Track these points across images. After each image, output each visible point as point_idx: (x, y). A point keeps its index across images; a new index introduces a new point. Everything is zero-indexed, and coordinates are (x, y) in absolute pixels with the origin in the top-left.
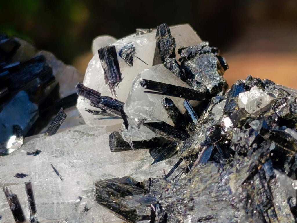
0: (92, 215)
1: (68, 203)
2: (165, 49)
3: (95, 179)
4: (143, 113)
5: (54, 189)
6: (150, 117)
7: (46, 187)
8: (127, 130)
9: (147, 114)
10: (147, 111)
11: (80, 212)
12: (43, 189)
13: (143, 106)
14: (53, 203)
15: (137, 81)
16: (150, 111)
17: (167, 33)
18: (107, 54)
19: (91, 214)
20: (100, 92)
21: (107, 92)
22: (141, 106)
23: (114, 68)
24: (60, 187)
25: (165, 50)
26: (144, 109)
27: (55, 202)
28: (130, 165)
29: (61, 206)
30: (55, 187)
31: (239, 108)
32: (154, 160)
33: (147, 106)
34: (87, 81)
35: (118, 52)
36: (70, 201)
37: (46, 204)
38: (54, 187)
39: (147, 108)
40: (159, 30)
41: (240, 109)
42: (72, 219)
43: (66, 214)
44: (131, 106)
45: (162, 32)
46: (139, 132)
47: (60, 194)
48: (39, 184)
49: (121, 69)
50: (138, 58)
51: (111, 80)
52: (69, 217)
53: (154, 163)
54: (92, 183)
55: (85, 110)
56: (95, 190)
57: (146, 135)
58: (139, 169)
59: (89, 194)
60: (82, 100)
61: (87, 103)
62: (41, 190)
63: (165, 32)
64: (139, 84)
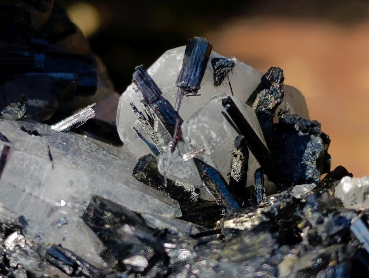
0: (66, 233)
1: (43, 201)
2: (267, 97)
3: (96, 190)
4: (205, 138)
5: (36, 174)
6: (211, 150)
7: (27, 166)
8: (171, 153)
9: (209, 143)
10: (212, 138)
11: (52, 221)
12: (22, 165)
13: (210, 129)
14: (24, 191)
15: (219, 97)
16: (216, 142)
17: (279, 81)
18: (198, 48)
19: (66, 231)
20: (162, 91)
21: (171, 97)
22: (208, 127)
23: (198, 69)
24: (45, 175)
25: (265, 99)
26: (209, 133)
27: (28, 190)
28: (150, 201)
29: (32, 200)
30: (39, 171)
31: (333, 194)
32: (181, 215)
33: (216, 133)
34: (155, 67)
35: (212, 56)
36: (47, 200)
37: (14, 186)
38: (37, 171)
39: (214, 135)
40: (271, 71)
41: (334, 197)
42: (36, 224)
43: (32, 212)
44: (196, 119)
45: (273, 76)
46: (185, 165)
47: (39, 185)
48: (21, 157)
49: (203, 81)
50: (229, 83)
51: (186, 82)
52: (34, 218)
53: (180, 218)
54: (89, 193)
55: (131, 104)
56: (87, 204)
57: (191, 174)
58: (158, 213)
59: (77, 205)
60: (134, 91)
61: (138, 96)
62: (19, 165)
63: (278, 78)
64: (220, 101)
